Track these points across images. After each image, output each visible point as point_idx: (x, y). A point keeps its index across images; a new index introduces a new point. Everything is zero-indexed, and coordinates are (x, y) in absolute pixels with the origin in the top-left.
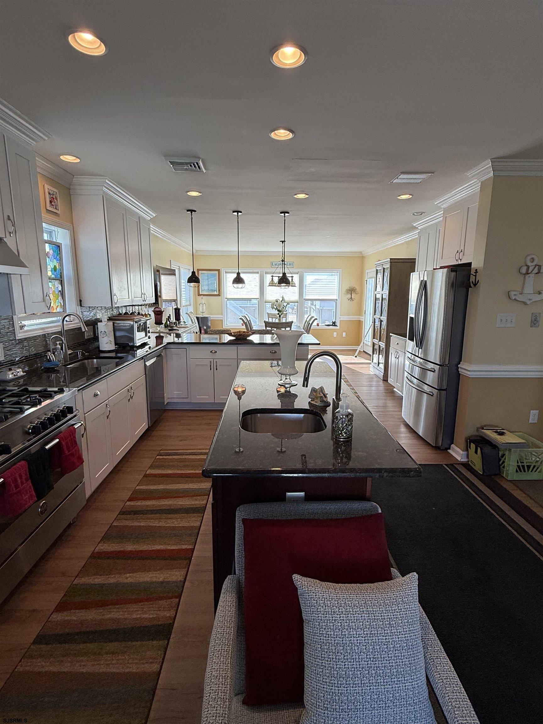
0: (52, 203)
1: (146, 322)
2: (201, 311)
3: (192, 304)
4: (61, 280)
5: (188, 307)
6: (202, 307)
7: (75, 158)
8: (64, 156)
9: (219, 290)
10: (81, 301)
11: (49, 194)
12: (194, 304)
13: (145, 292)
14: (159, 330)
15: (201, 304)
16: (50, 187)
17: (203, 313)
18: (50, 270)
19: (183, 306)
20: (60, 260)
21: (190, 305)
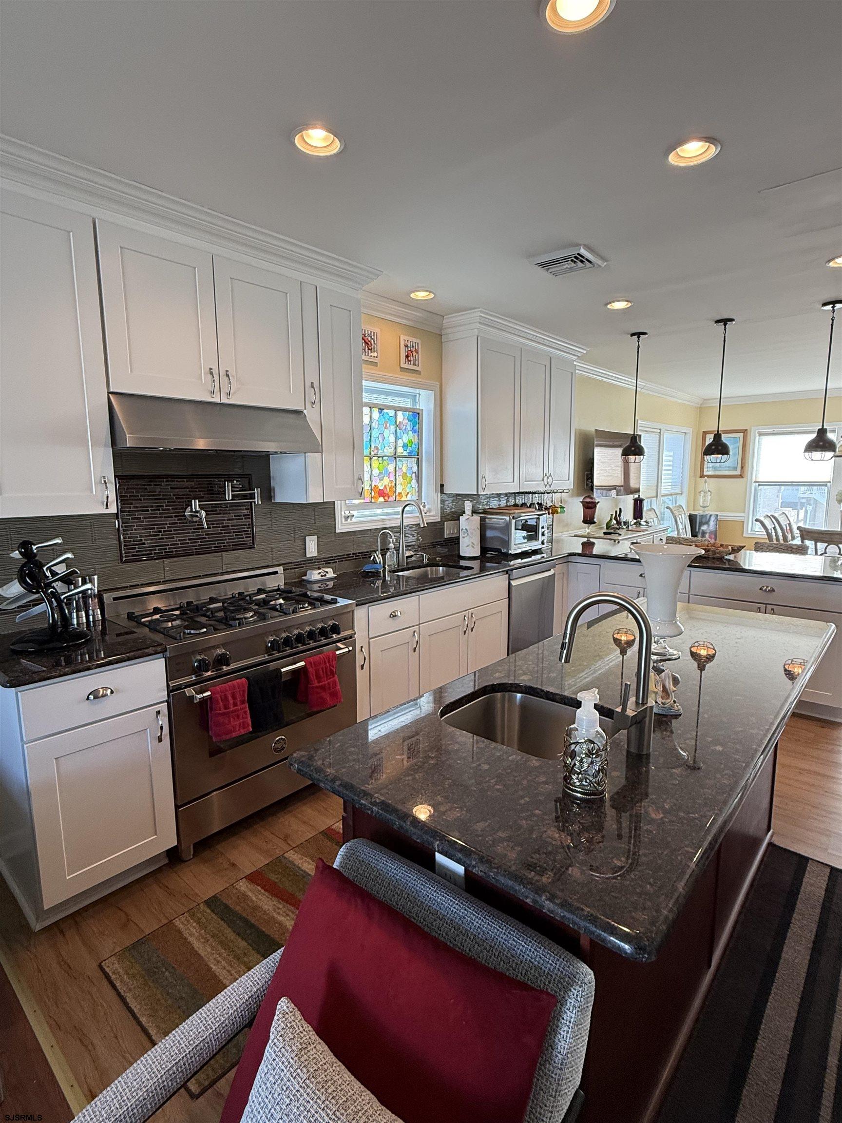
0: (409, 358)
1: (539, 518)
2: (701, 505)
3: (685, 490)
4: (418, 458)
5: (678, 496)
6: (704, 496)
7: (428, 293)
8: (416, 293)
9: (742, 467)
10: (442, 486)
11: (406, 346)
12: (689, 491)
13: (551, 471)
14: (588, 533)
15: (702, 493)
16: (407, 338)
17: (704, 507)
18: (402, 445)
19: (662, 496)
20: (418, 432)
21: (681, 494)
